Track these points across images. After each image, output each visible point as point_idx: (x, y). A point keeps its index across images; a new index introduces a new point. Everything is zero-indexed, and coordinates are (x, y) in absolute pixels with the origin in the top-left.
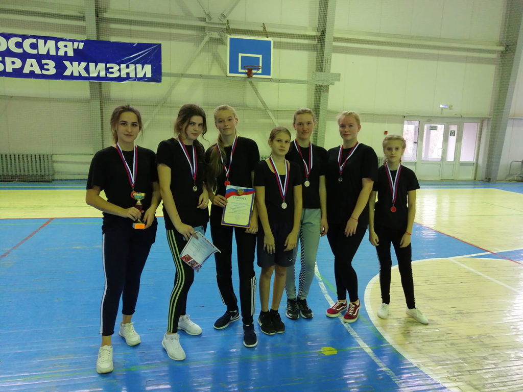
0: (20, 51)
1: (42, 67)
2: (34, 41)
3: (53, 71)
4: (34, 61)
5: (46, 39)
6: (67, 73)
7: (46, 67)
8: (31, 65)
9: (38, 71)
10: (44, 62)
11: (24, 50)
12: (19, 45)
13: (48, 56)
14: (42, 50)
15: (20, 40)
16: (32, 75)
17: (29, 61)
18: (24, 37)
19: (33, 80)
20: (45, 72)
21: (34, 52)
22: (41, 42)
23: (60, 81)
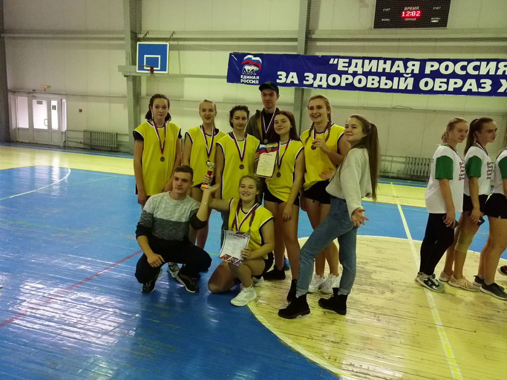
0: (464, 73)
1: (479, 85)
2: (478, 63)
3: (488, 88)
4: (473, 81)
5: (488, 61)
6: (501, 90)
7: (483, 85)
8: (471, 84)
9: (474, 89)
10: (482, 81)
11: (467, 72)
12: (464, 68)
13: (487, 76)
14: (483, 71)
15: (465, 63)
16: (470, 92)
17: (469, 81)
18: (469, 61)
19: (469, 97)
20: (481, 90)
21: (476, 73)
22: (484, 64)
23: (493, 97)
